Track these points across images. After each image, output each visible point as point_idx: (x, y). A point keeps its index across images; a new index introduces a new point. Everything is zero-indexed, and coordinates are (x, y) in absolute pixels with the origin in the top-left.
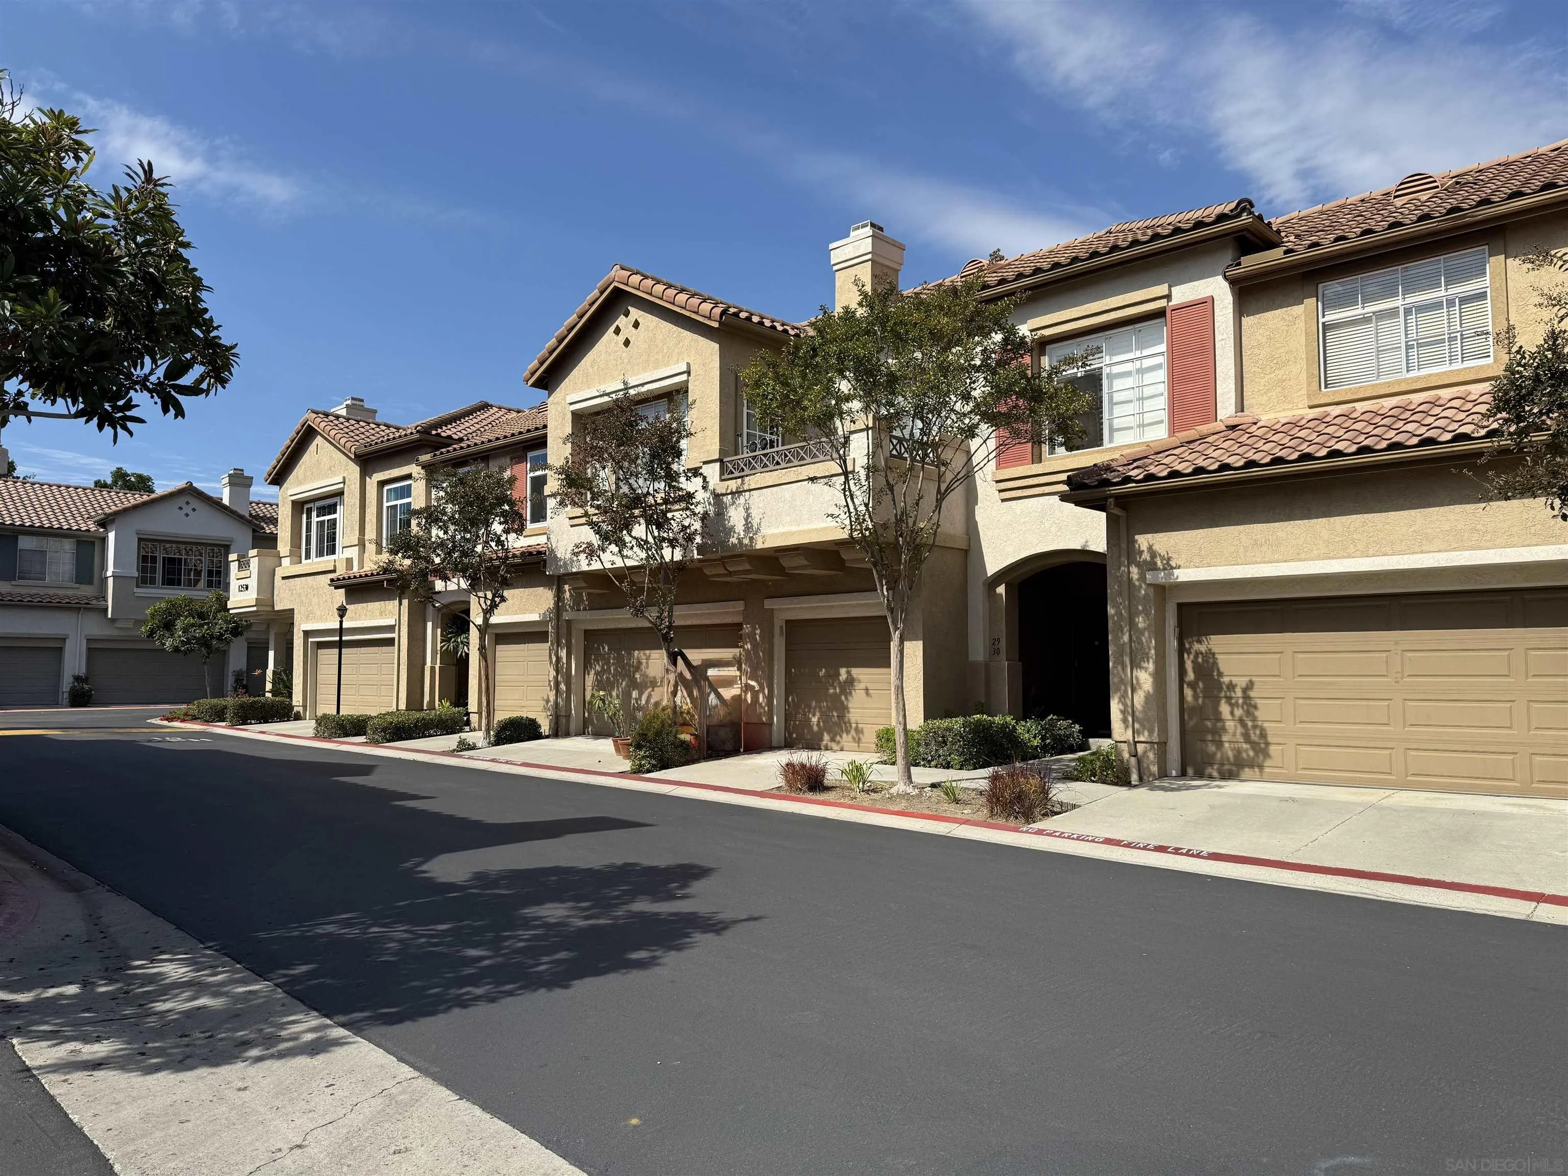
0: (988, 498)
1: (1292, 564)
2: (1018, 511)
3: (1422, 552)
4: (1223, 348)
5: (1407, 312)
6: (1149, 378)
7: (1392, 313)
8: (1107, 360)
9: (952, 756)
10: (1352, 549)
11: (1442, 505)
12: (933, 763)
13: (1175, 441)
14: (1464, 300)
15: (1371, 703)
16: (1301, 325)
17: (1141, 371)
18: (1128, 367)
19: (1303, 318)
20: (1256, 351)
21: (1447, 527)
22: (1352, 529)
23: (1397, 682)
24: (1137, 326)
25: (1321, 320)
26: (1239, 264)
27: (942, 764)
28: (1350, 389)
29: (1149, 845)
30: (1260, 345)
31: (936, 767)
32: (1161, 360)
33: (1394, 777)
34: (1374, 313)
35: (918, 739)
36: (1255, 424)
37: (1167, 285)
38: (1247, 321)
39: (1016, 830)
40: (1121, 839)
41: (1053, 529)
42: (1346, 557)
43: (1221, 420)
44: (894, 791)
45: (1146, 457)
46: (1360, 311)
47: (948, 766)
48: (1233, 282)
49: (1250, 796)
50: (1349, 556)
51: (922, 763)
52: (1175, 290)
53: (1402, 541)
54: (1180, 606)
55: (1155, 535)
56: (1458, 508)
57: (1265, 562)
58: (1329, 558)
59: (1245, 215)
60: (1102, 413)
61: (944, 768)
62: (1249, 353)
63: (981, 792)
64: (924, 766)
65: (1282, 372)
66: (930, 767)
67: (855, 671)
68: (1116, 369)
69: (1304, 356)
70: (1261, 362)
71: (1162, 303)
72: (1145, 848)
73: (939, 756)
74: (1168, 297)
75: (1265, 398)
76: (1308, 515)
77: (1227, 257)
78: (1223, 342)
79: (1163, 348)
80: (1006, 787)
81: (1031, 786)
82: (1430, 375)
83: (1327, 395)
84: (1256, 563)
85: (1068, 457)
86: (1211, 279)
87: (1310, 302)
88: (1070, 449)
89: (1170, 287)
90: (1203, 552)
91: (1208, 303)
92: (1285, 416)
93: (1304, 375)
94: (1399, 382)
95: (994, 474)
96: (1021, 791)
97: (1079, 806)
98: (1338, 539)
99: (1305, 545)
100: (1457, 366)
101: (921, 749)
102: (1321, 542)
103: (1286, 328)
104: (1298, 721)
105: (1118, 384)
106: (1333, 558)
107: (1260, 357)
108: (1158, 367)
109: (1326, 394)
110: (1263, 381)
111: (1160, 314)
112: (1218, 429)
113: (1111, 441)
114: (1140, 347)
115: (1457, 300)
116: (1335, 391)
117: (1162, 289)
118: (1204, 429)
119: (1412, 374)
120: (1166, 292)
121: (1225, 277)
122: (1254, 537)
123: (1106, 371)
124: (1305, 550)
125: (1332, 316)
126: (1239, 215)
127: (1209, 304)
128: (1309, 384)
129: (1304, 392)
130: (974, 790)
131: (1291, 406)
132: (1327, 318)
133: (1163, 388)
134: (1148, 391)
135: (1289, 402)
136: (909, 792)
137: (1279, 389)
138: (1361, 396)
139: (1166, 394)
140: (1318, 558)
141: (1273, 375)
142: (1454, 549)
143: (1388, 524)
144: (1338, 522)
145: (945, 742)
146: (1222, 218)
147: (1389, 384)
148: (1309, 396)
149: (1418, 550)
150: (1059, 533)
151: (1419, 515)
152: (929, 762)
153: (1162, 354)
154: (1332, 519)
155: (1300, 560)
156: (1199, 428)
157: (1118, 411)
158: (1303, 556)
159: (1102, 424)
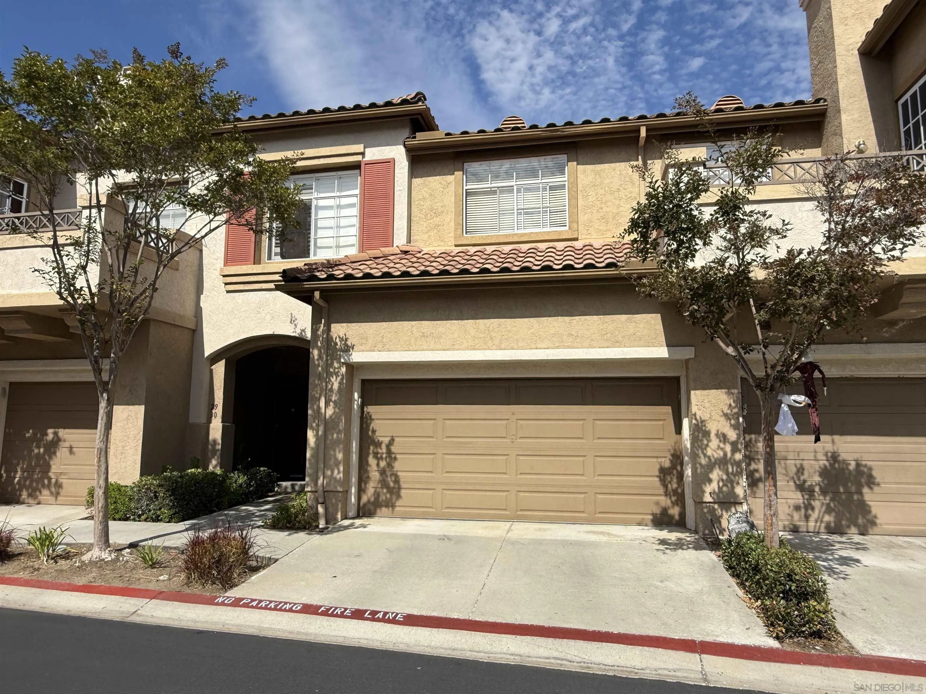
0: (215, 289)
1: (449, 352)
2: (240, 301)
3: (536, 348)
4: (400, 196)
5: (519, 191)
6: (345, 212)
7: (510, 190)
8: (315, 195)
9: (162, 510)
10: (490, 343)
11: (550, 316)
12: (143, 517)
13: (364, 256)
14: (551, 188)
15: (495, 457)
16: (452, 188)
17: (339, 207)
18: (330, 202)
19: (453, 184)
20: (422, 203)
21: (552, 331)
22: (491, 329)
23: (513, 442)
24: (340, 173)
25: (465, 188)
26: (415, 137)
27: (152, 518)
28: (482, 237)
29: (346, 609)
30: (424, 198)
31: (146, 520)
32: (354, 200)
33: (508, 513)
34: (498, 188)
35: (131, 496)
36: (420, 252)
37: (362, 145)
38: (416, 181)
39: (211, 601)
40: (319, 604)
41: (268, 317)
42: (486, 349)
43: (397, 246)
44: (86, 558)
45: (344, 264)
46: (489, 185)
47: (157, 519)
48: (409, 150)
49: (415, 536)
50: (489, 349)
51: (132, 517)
52: (368, 151)
53: (523, 340)
54: (363, 381)
55: (349, 324)
56: (560, 319)
57: (429, 350)
58: (475, 349)
59: (420, 103)
60: (310, 234)
61: (153, 521)
62: (417, 203)
63: (183, 551)
64: (134, 520)
65: (438, 219)
66: (140, 521)
67: (62, 433)
68: (322, 203)
69: (453, 210)
70: (424, 211)
71: (359, 158)
72: (342, 616)
73: (150, 511)
74: (363, 154)
75: (426, 236)
76: (461, 317)
77: (406, 133)
78: (400, 192)
79: (357, 192)
80: (206, 552)
81: (232, 547)
82: (532, 233)
83: (468, 238)
84: (423, 350)
85: (282, 263)
86: (394, 147)
87: (459, 174)
88: (283, 257)
89: (365, 148)
90: (384, 340)
91: (390, 163)
92: (439, 250)
93: (452, 224)
94: (513, 235)
95: (222, 270)
96: (222, 554)
97: (276, 560)
98: (481, 335)
99: (458, 339)
100: (548, 229)
101: (133, 505)
102: (469, 337)
103: (442, 189)
104: (444, 471)
105: (322, 214)
106: (477, 349)
107: (424, 207)
108: (352, 205)
109: (466, 238)
110: (425, 224)
111: (356, 166)
112: (396, 252)
113: (315, 255)
114: (340, 190)
115: (548, 187)
116: (472, 237)
117: (359, 148)
118: (387, 250)
119: (520, 232)
120: (362, 151)
121: (405, 146)
122: (423, 331)
123: (314, 203)
124: (459, 342)
125: (471, 186)
126: (416, 102)
127: (392, 163)
128: (456, 230)
129: (452, 235)
130: (175, 548)
131: (443, 244)
132: (468, 187)
133: (355, 221)
134: (343, 222)
135: (442, 241)
136: (104, 557)
137: (435, 231)
138: (489, 242)
139: (358, 226)
140: (467, 349)
141: (432, 221)
142: (558, 347)
143: (515, 327)
144: (482, 323)
145: (156, 497)
146: (405, 102)
147: (506, 236)
148: (455, 238)
149: (533, 346)
150: (272, 321)
151: (535, 321)
152: (139, 516)
153: (356, 196)
154: (478, 321)
155: (453, 350)
156: (382, 249)
157: (320, 233)
158: (456, 347)
159: (309, 242)
